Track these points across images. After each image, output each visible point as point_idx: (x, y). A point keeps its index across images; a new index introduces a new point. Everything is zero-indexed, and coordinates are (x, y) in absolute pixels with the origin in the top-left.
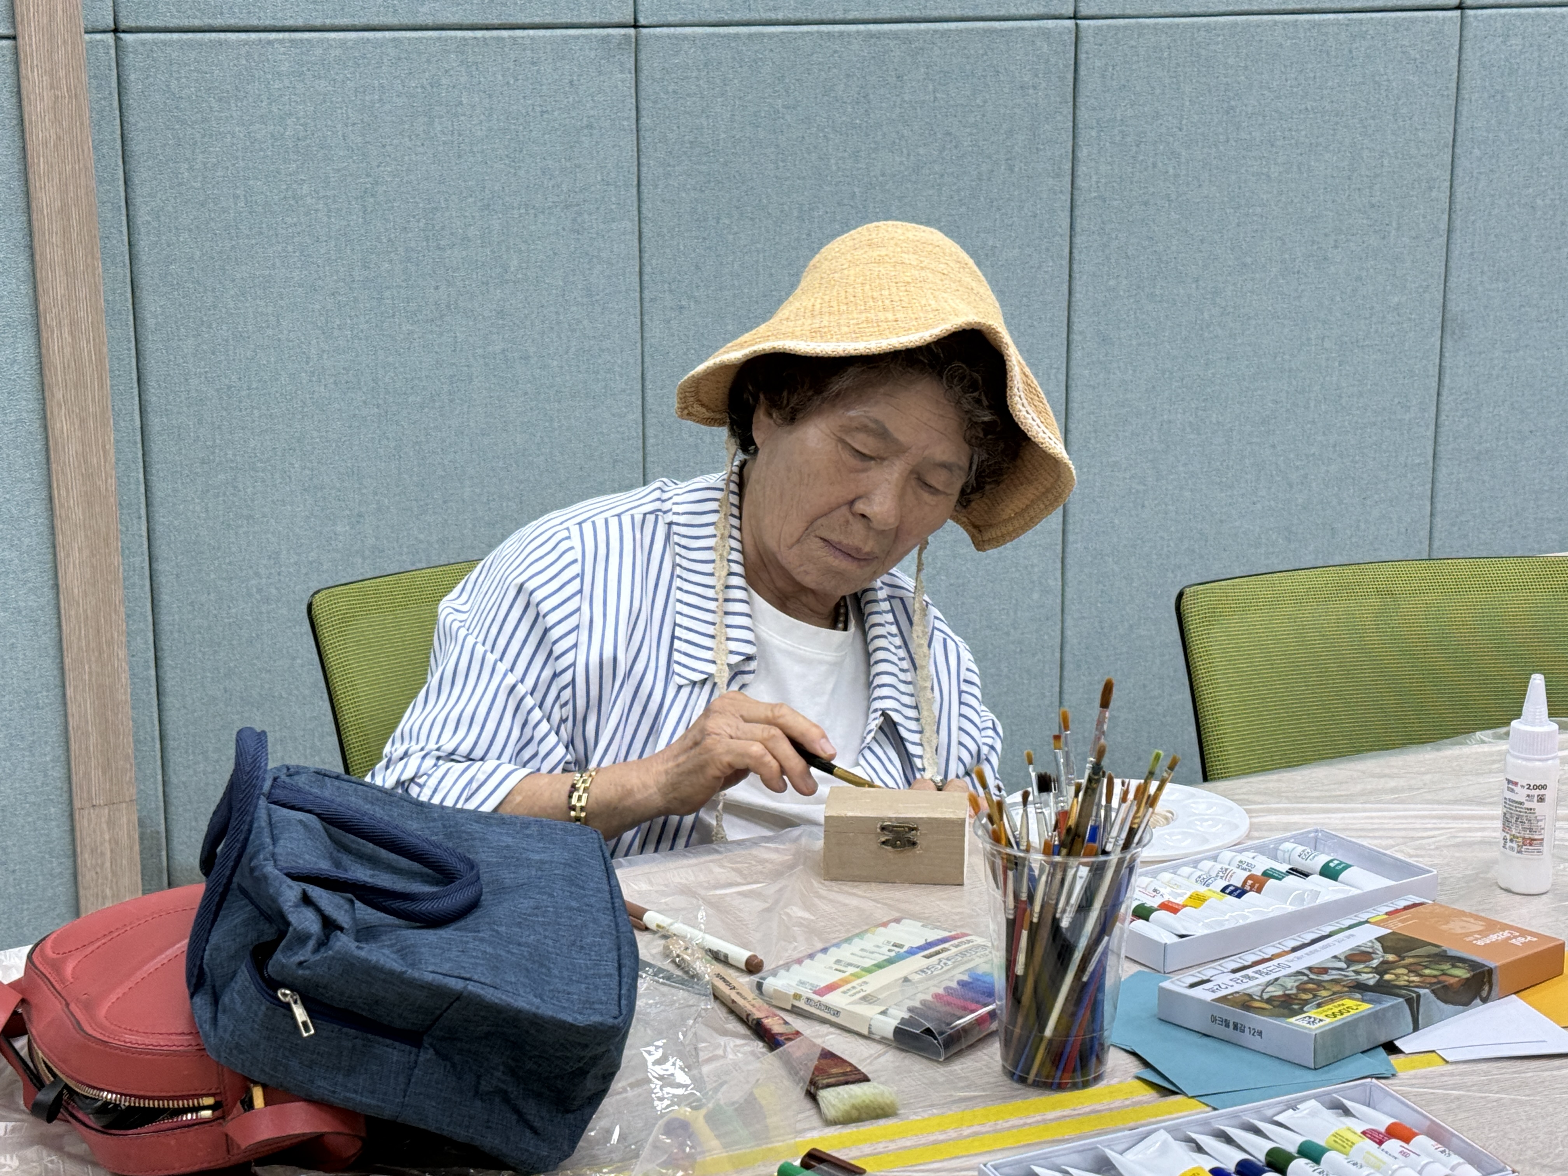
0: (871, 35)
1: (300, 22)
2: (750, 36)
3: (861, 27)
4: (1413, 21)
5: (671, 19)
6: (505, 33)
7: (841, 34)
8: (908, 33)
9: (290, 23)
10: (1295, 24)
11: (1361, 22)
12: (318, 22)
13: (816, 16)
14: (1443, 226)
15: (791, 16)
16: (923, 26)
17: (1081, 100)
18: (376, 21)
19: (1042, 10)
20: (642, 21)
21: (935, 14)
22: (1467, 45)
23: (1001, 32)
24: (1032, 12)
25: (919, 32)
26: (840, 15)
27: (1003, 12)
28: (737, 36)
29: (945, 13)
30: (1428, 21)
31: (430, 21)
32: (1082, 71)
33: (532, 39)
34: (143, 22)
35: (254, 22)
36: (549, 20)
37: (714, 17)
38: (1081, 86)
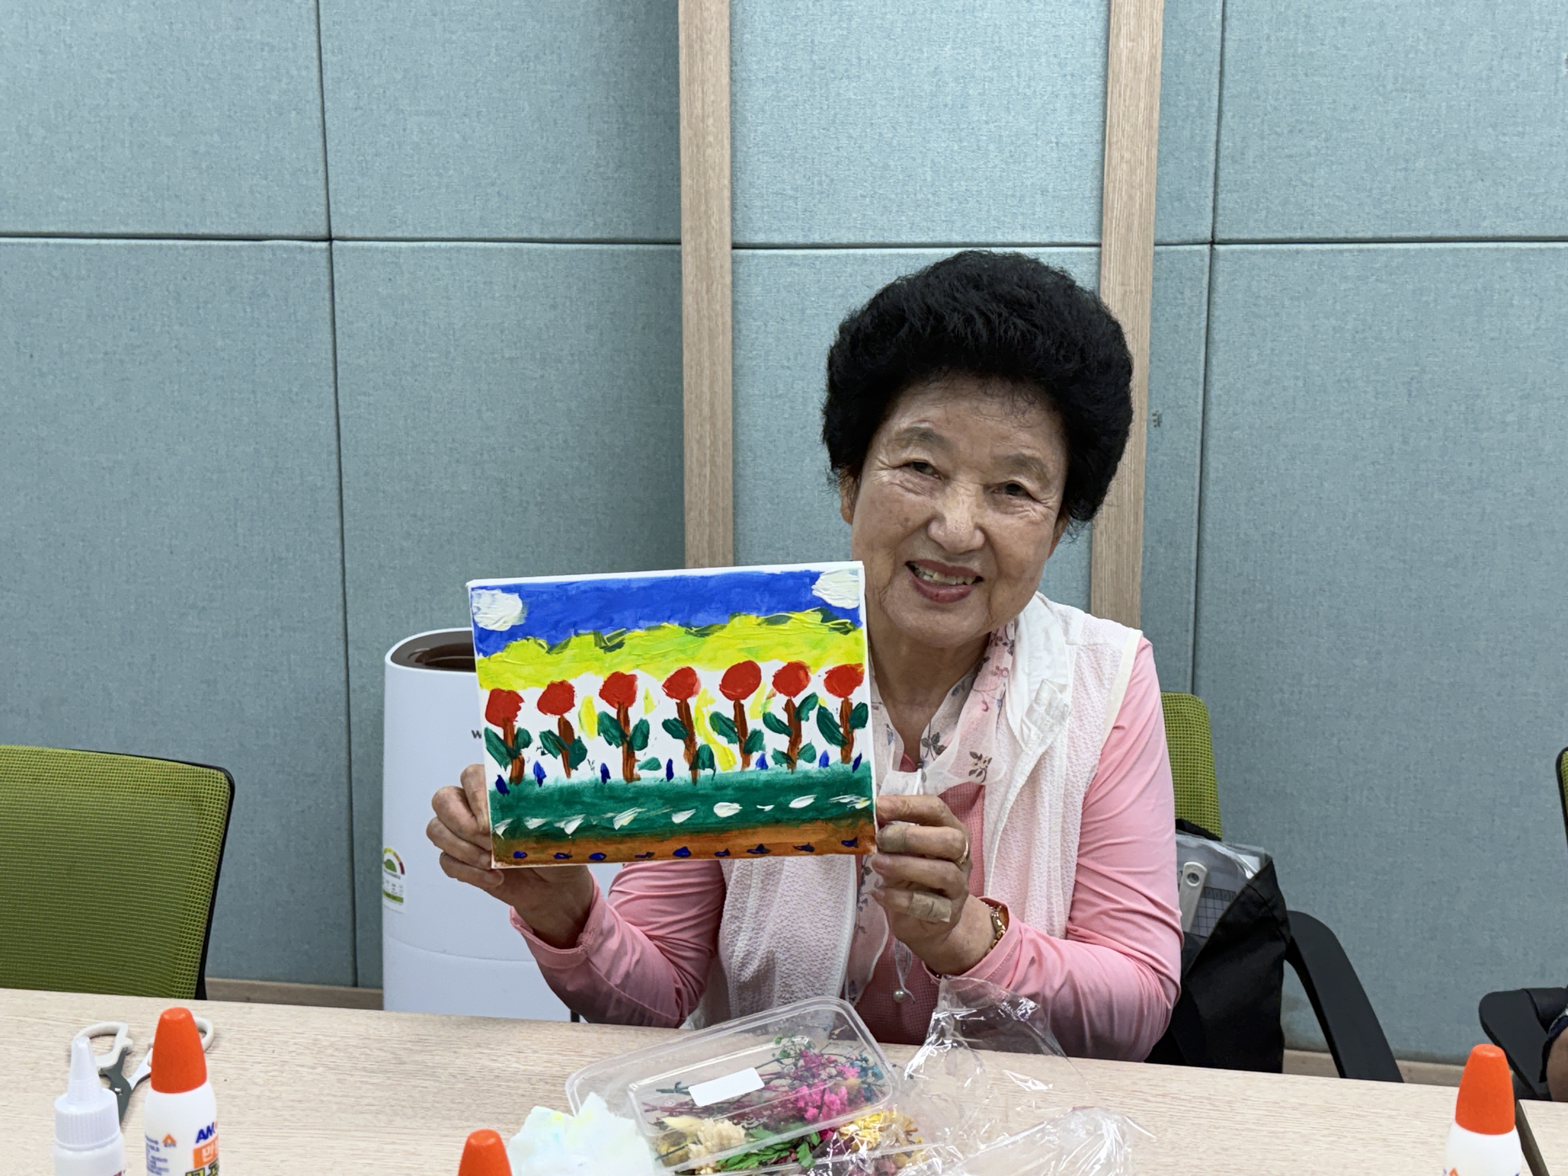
18: (1439, 234)
34: (1235, 236)
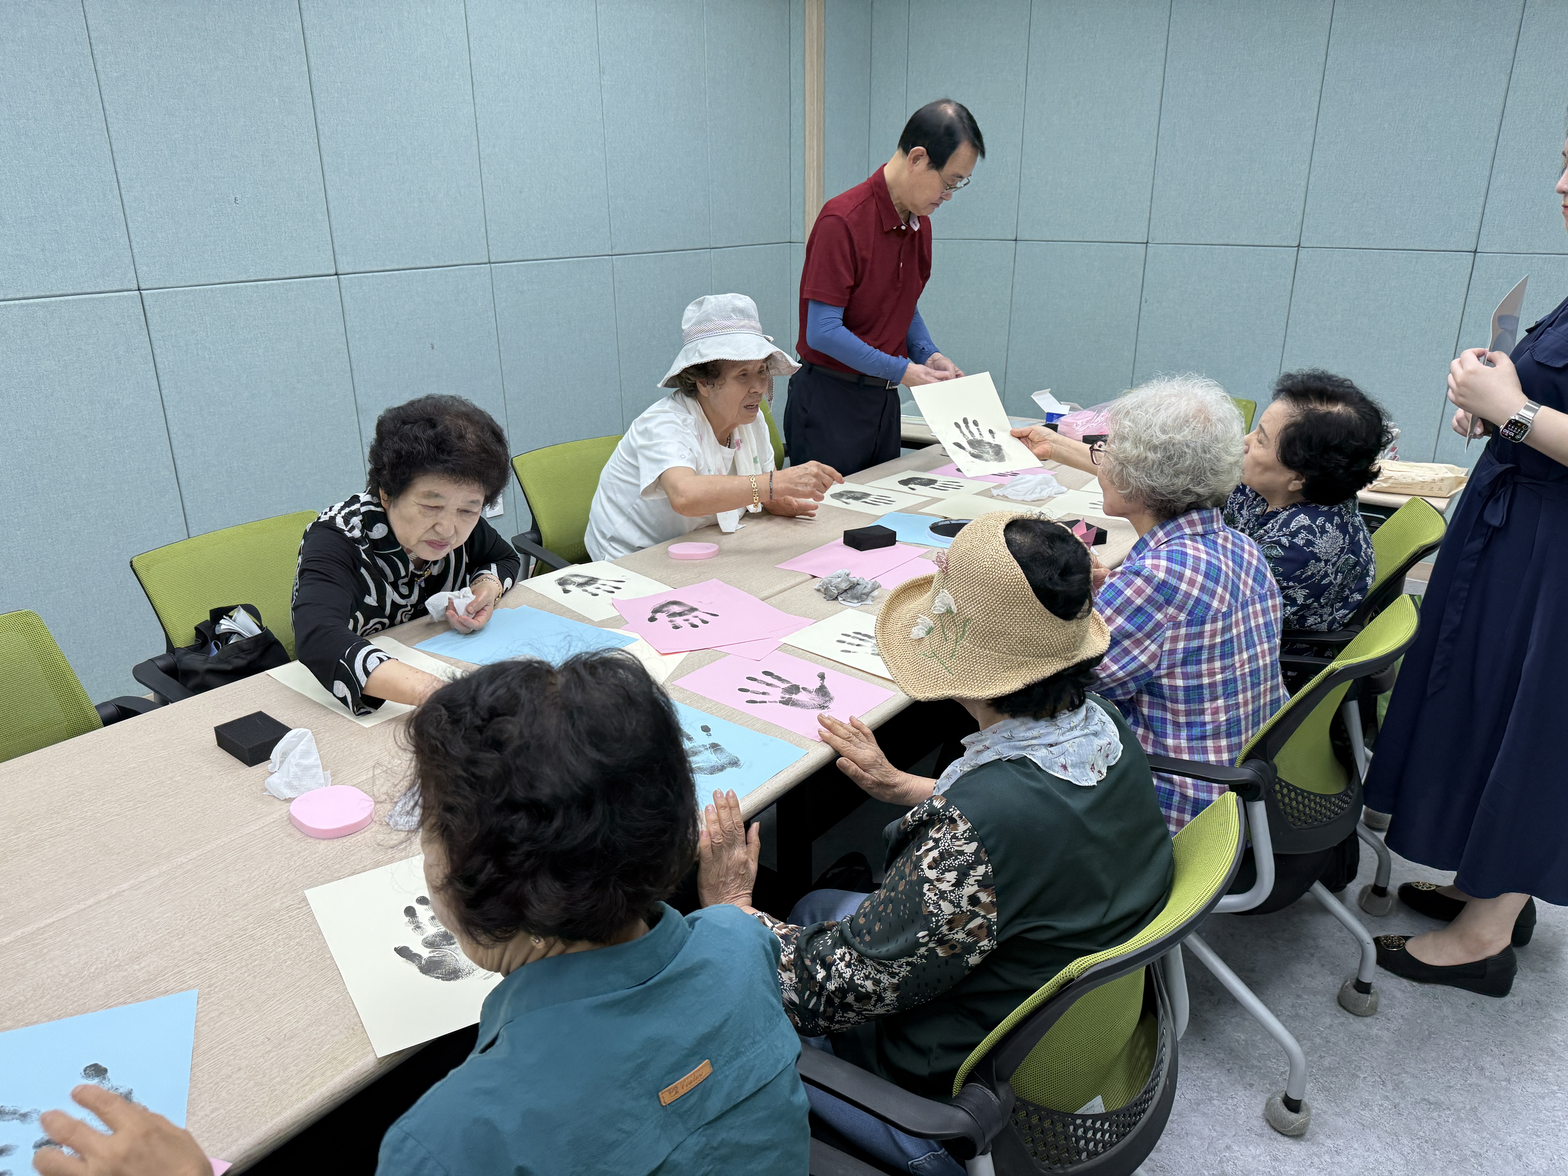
4: (316, 281)
10: (257, 286)
11: (290, 283)
14: (348, 368)
16: (53, 299)
17: (151, 328)
19: (119, 288)
22: (342, 290)
27: (98, 290)
30: (323, 281)
32: (148, 315)
38: (149, 321)
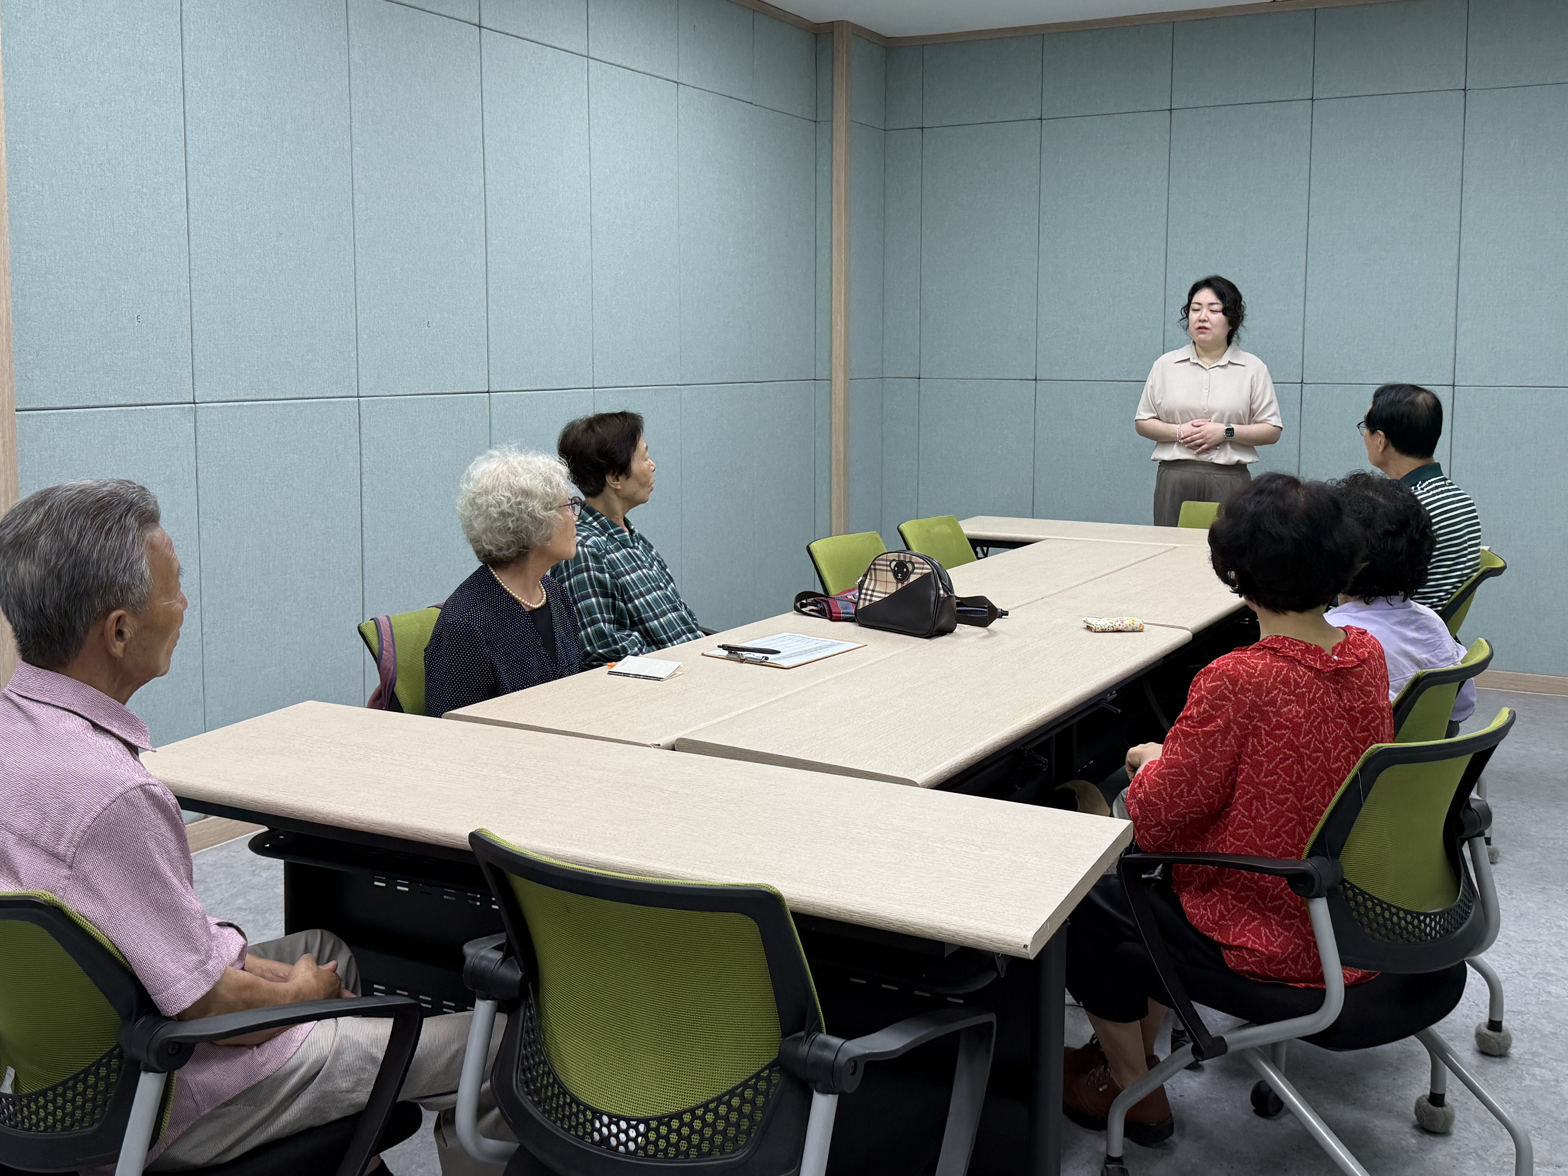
0: (284, 405)
1: (61, 405)
2: (239, 406)
3: (280, 402)
4: (475, 396)
5: (208, 400)
6: (143, 408)
7: (273, 404)
8: (298, 403)
9: (58, 406)
12: (69, 405)
13: (263, 398)
15: (254, 398)
18: (92, 404)
19: (346, 395)
20: (197, 401)
21: (307, 396)
22: (491, 404)
23: (332, 403)
24: (343, 395)
25: (302, 403)
26: (272, 397)
27: (331, 396)
28: (234, 406)
29: (311, 396)
31: (114, 404)
32: (361, 415)
33: (154, 410)
35: (43, 406)
36: (161, 402)
37: (224, 399)
38: (362, 421)
